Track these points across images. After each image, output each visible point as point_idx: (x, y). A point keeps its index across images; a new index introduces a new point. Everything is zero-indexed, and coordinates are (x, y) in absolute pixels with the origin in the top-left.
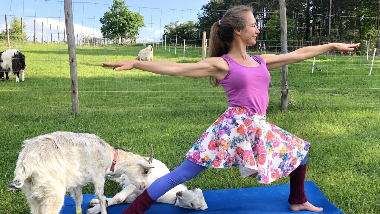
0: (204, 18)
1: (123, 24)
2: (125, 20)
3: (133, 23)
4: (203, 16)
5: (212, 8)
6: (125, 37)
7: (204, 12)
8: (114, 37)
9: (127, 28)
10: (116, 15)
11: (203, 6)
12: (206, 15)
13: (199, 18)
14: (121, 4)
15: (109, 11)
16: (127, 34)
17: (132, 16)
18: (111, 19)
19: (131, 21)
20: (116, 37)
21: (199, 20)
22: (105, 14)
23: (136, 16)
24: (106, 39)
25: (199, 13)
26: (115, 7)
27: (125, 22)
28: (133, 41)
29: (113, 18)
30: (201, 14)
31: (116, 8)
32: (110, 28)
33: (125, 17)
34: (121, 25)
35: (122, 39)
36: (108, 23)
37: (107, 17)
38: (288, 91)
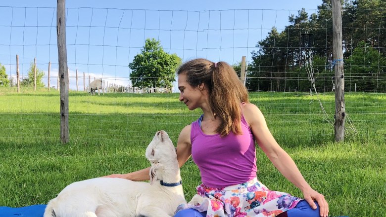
0: (260, 57)
1: (157, 69)
2: (159, 63)
3: (168, 67)
4: (259, 55)
5: (271, 43)
6: (159, 85)
7: (260, 50)
8: (145, 85)
9: (161, 73)
10: (148, 58)
11: (259, 43)
12: (263, 54)
13: (253, 58)
14: (155, 44)
15: (140, 53)
16: (161, 81)
17: (168, 58)
18: (143, 63)
19: (167, 64)
20: (147, 85)
21: (253, 61)
22: (135, 57)
23: (172, 58)
24: (135, 88)
25: (254, 51)
26: (147, 49)
27: (159, 66)
28: (168, 90)
29: (145, 62)
30: (256, 52)
31: (149, 49)
32: (140, 75)
33: (159, 60)
34: (154, 70)
35: (154, 87)
36: (138, 69)
37: (138, 60)
38: (343, 115)
